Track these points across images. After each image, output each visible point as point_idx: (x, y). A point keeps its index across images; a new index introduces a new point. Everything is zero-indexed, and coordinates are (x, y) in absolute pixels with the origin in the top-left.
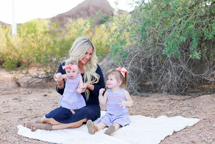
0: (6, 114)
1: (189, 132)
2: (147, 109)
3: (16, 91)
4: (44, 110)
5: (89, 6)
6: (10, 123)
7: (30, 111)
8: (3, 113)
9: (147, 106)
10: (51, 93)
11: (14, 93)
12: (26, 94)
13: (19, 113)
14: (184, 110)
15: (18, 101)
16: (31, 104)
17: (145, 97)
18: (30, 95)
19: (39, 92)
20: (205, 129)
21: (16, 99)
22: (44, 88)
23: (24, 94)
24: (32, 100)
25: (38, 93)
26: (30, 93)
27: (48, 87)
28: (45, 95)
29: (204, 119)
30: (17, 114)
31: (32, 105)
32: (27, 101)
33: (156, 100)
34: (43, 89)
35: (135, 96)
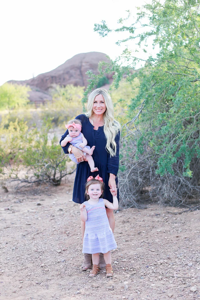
0: (7, 229)
1: (169, 250)
2: (141, 225)
3: (5, 198)
4: (43, 225)
5: (81, 62)
6: (15, 239)
7: (29, 226)
8: (2, 228)
9: (142, 221)
10: (43, 201)
11: (3, 201)
12: (17, 203)
13: (19, 228)
14: (174, 227)
15: (11, 212)
16: (27, 216)
17: (143, 209)
18: (22, 204)
19: (31, 200)
20: (183, 247)
21: (8, 209)
22: (36, 195)
23: (15, 202)
24: (26, 211)
25: (30, 202)
26: (22, 201)
27: (39, 193)
28: (39, 205)
29: (185, 238)
30: (18, 230)
31: (28, 218)
32: (21, 213)
33: (152, 213)
34: (34, 195)
35: (132, 208)
